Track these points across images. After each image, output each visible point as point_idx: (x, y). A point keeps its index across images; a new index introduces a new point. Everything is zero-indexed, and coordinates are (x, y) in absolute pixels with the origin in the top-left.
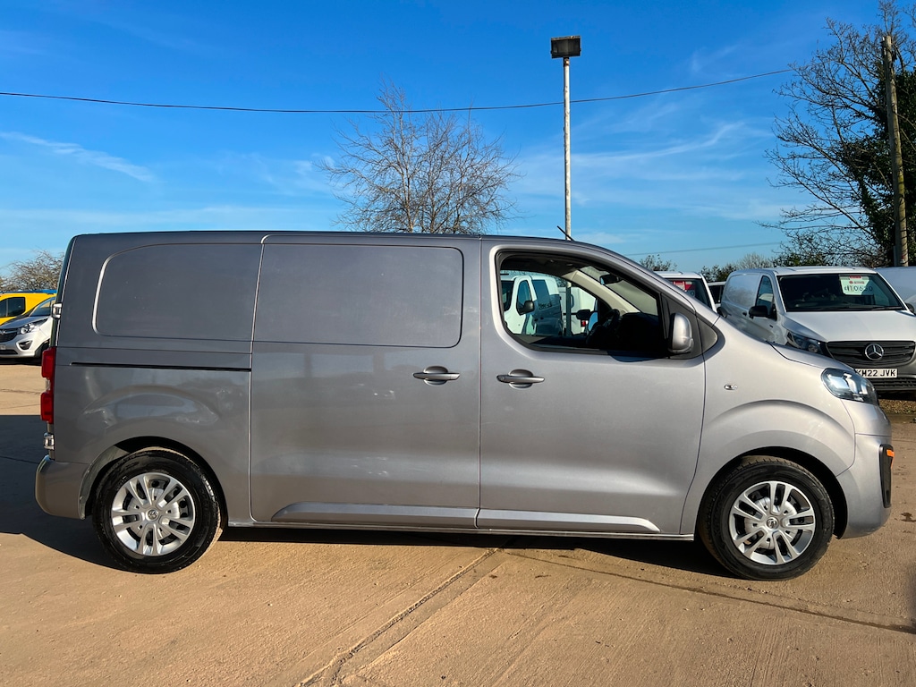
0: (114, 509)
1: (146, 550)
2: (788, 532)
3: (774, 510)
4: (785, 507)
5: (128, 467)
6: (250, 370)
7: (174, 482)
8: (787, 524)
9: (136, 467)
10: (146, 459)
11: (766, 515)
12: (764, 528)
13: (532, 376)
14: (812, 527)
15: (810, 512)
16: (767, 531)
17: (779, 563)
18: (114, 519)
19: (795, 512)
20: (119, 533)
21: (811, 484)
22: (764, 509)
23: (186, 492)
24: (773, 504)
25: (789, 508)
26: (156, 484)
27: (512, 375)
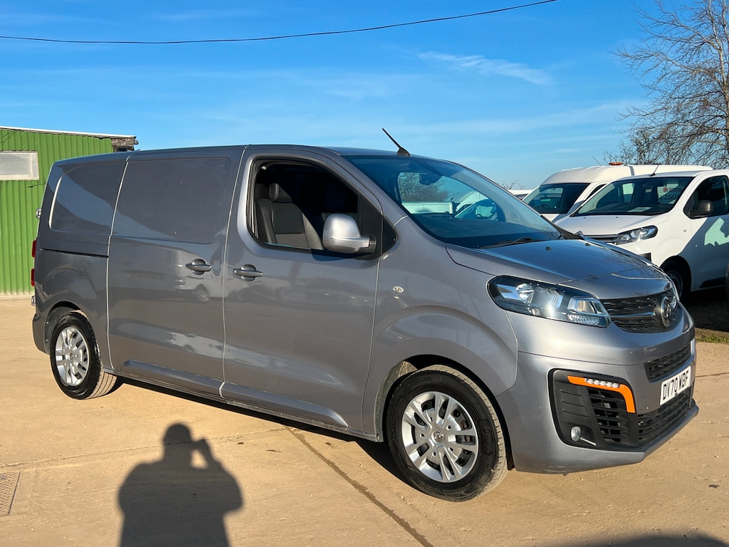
0: (57, 350)
1: (69, 381)
2: (452, 450)
3: (438, 419)
4: (449, 421)
5: (62, 322)
6: (107, 257)
7: (80, 335)
8: (452, 439)
9: (65, 322)
10: (68, 317)
11: (431, 427)
12: (430, 440)
13: (255, 271)
14: (475, 449)
15: (474, 431)
16: (433, 445)
17: (444, 481)
18: (57, 357)
19: (458, 428)
20: (58, 367)
21: (473, 400)
22: (430, 420)
23: (85, 343)
24: (438, 416)
25: (452, 423)
26: (75, 335)
27: (242, 269)
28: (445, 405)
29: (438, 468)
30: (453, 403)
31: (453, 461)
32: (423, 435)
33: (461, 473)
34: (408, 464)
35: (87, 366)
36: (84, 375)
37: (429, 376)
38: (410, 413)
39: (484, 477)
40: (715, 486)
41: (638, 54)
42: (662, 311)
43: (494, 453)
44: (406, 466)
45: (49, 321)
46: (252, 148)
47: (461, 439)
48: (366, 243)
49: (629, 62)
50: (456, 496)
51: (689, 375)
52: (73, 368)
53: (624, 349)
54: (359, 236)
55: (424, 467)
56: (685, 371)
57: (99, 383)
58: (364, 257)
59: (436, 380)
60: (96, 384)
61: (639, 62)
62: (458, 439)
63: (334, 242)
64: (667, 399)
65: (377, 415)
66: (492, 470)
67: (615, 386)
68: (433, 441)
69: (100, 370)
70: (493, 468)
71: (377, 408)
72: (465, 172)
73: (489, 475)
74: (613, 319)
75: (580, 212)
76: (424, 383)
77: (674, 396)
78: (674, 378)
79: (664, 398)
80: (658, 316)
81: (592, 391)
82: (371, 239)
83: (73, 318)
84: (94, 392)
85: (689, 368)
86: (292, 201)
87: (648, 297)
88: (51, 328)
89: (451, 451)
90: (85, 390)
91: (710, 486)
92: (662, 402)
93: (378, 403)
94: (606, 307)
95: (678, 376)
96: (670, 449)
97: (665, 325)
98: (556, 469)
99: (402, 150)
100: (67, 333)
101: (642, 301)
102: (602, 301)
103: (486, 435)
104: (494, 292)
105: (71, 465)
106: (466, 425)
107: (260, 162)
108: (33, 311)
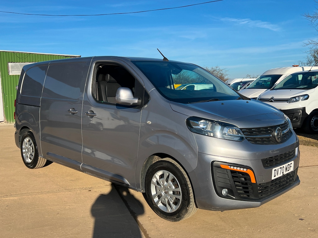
0: (23, 147)
3: (165, 183)
4: (169, 184)
6: (40, 107)
7: (31, 141)
8: (171, 193)
9: (26, 135)
10: (27, 133)
11: (162, 187)
12: (162, 193)
13: (94, 113)
14: (180, 197)
15: (180, 189)
16: (163, 195)
17: (168, 212)
18: (23, 150)
19: (174, 187)
20: (23, 154)
21: (179, 175)
22: (162, 183)
23: (33, 144)
24: (165, 181)
25: (171, 185)
26: (29, 141)
27: (89, 112)
28: (168, 177)
29: (165, 205)
30: (172, 176)
31: (171, 203)
32: (159, 190)
33: (175, 208)
34: (154, 203)
35: (33, 154)
36: (32, 158)
37: (162, 163)
38: (154, 180)
39: (184, 211)
40: (302, 219)
41: (315, 15)
42: (276, 134)
43: (188, 200)
44: (153, 204)
45: (21, 135)
46: (95, 58)
47: (175, 193)
48: (136, 101)
49: (311, 20)
50: (172, 219)
51: (292, 165)
52: (28, 155)
53: (252, 152)
54: (133, 98)
55: (160, 205)
56: (289, 163)
57: (38, 162)
58: (136, 107)
59: (165, 165)
60: (37, 162)
61: (315, 19)
62: (174, 193)
63: (120, 100)
64: (277, 177)
65: (141, 180)
66: (187, 208)
67: (245, 170)
68: (163, 193)
69: (38, 156)
70: (188, 207)
71: (141, 177)
72: (199, 69)
73: (186, 210)
74: (246, 138)
75: (275, 88)
76: (160, 166)
77: (281, 175)
78: (282, 166)
79: (275, 176)
80: (274, 136)
81: (233, 172)
82: (139, 99)
83: (28, 133)
84: (37, 166)
85: (293, 162)
86: (116, 82)
87: (269, 127)
88: (21, 138)
89: (170, 198)
90: (33, 165)
91: (300, 219)
92: (273, 178)
93: (142, 175)
94: (243, 132)
95: (284, 165)
96: (288, 200)
97: (278, 141)
98: (216, 209)
99: (165, 58)
100: (26, 140)
101: (264, 129)
102: (241, 129)
103: (185, 191)
104: (188, 124)
105: (12, 198)
106: (177, 186)
107: (98, 64)
108: (14, 130)
